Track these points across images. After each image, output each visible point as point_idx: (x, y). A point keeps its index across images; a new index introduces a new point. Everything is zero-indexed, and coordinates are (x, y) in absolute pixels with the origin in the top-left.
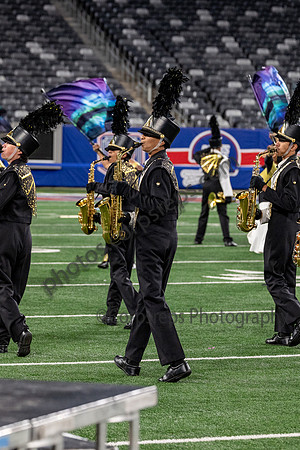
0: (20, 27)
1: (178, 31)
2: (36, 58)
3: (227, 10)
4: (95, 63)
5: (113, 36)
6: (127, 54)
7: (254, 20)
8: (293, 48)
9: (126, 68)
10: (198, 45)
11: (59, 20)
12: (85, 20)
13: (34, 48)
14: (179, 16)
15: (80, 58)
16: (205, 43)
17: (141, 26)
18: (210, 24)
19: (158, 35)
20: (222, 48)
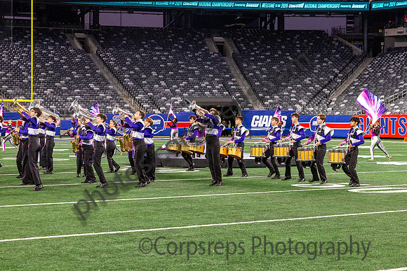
0: (87, 78)
1: (145, 79)
2: (93, 89)
3: (163, 72)
4: (113, 91)
5: (121, 81)
6: (126, 87)
7: (172, 75)
8: (185, 85)
9: (125, 93)
10: (151, 84)
11: (101, 75)
12: (111, 76)
13: (92, 86)
14: (145, 74)
15: (109, 89)
16: (154, 83)
17: (131, 78)
18: (156, 76)
19: (137, 80)
20: (160, 85)
